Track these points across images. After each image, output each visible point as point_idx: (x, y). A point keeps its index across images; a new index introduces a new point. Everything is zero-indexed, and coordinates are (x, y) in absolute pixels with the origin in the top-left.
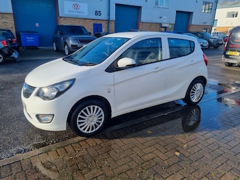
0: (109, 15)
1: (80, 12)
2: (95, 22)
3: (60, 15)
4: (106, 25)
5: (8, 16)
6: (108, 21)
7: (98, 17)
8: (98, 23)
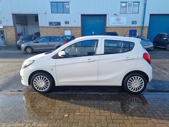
0: (143, 23)
1: (121, 23)
2: (131, 29)
3: (107, 26)
4: (140, 31)
5: (79, 28)
6: (142, 28)
7: (134, 25)
8: (134, 29)
